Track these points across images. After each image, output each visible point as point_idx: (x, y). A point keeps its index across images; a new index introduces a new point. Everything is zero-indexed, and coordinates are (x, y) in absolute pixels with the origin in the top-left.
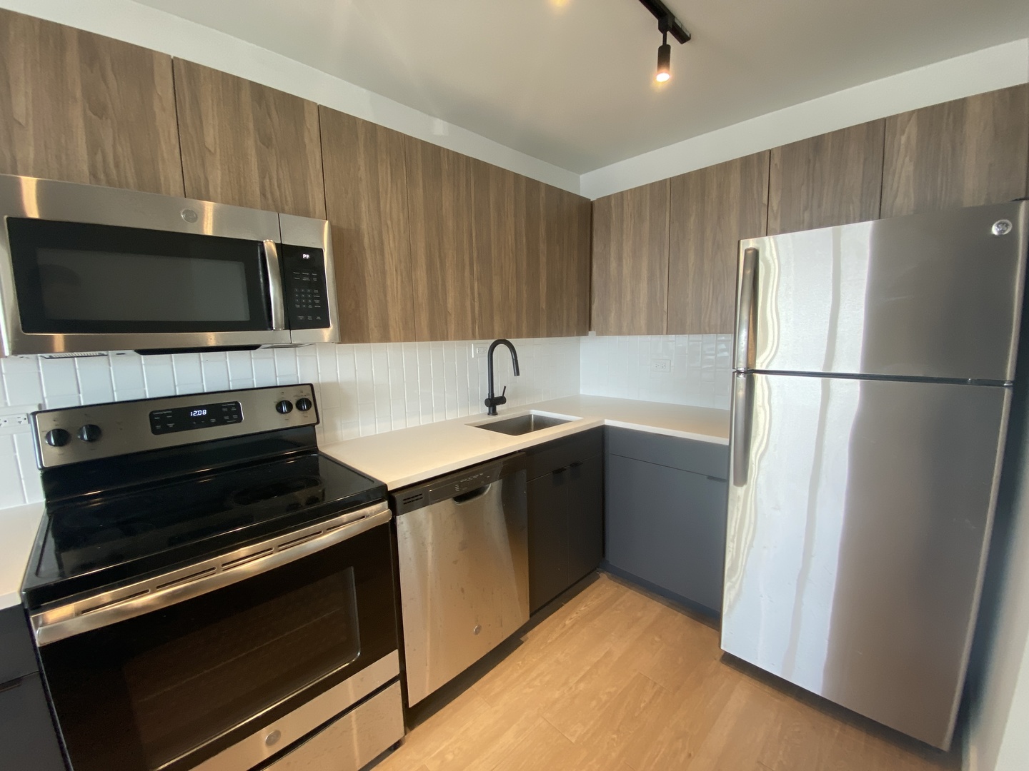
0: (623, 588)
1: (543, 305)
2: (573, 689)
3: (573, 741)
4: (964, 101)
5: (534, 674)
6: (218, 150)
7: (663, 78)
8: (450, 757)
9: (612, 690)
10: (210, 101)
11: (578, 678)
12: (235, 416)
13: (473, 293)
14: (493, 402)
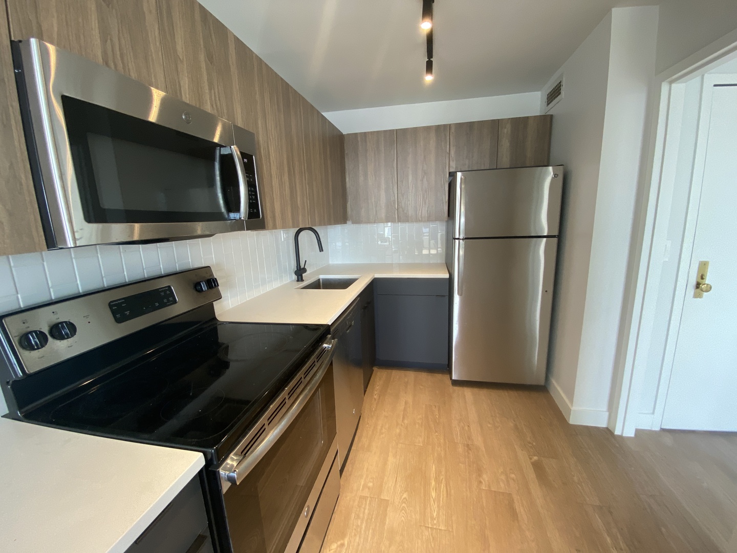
0: (389, 371)
1: (332, 203)
2: (403, 424)
3: (422, 445)
4: (528, 118)
5: (379, 427)
6: (185, 59)
7: (429, 78)
8: (371, 484)
9: (420, 416)
10: (178, 14)
11: (401, 419)
12: (171, 299)
13: (306, 193)
14: (300, 272)
